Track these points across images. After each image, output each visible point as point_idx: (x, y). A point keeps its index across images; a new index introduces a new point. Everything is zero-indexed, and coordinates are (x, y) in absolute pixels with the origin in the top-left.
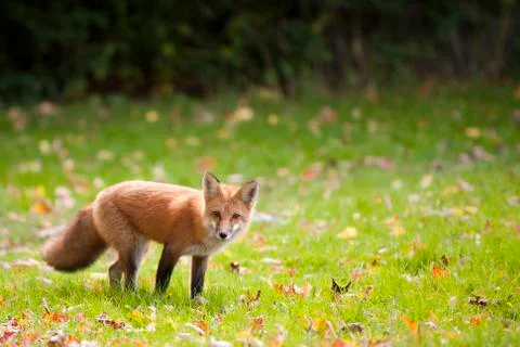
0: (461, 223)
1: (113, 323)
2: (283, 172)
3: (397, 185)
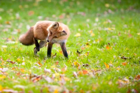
0: (111, 33)
1: (12, 62)
2: (54, 16)
3: (88, 20)
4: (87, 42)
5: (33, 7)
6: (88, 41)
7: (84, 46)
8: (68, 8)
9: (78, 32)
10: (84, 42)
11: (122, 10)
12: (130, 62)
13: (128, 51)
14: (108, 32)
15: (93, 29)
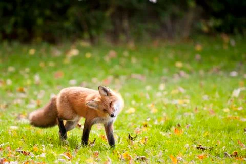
0: (184, 108)
1: (24, 152)
2: (95, 80)
3: (148, 88)
4: (144, 123)
5: (62, 66)
6: (146, 121)
7: (141, 128)
8: (117, 67)
9: (131, 105)
10: (139, 121)
11: (202, 72)
12: (210, 154)
13: (207, 137)
14: (179, 106)
15: (156, 102)
